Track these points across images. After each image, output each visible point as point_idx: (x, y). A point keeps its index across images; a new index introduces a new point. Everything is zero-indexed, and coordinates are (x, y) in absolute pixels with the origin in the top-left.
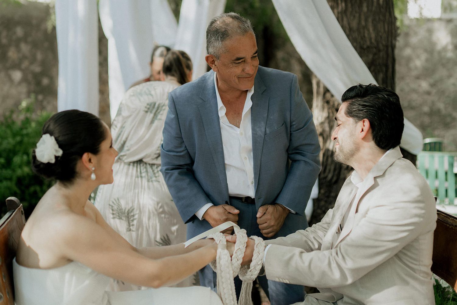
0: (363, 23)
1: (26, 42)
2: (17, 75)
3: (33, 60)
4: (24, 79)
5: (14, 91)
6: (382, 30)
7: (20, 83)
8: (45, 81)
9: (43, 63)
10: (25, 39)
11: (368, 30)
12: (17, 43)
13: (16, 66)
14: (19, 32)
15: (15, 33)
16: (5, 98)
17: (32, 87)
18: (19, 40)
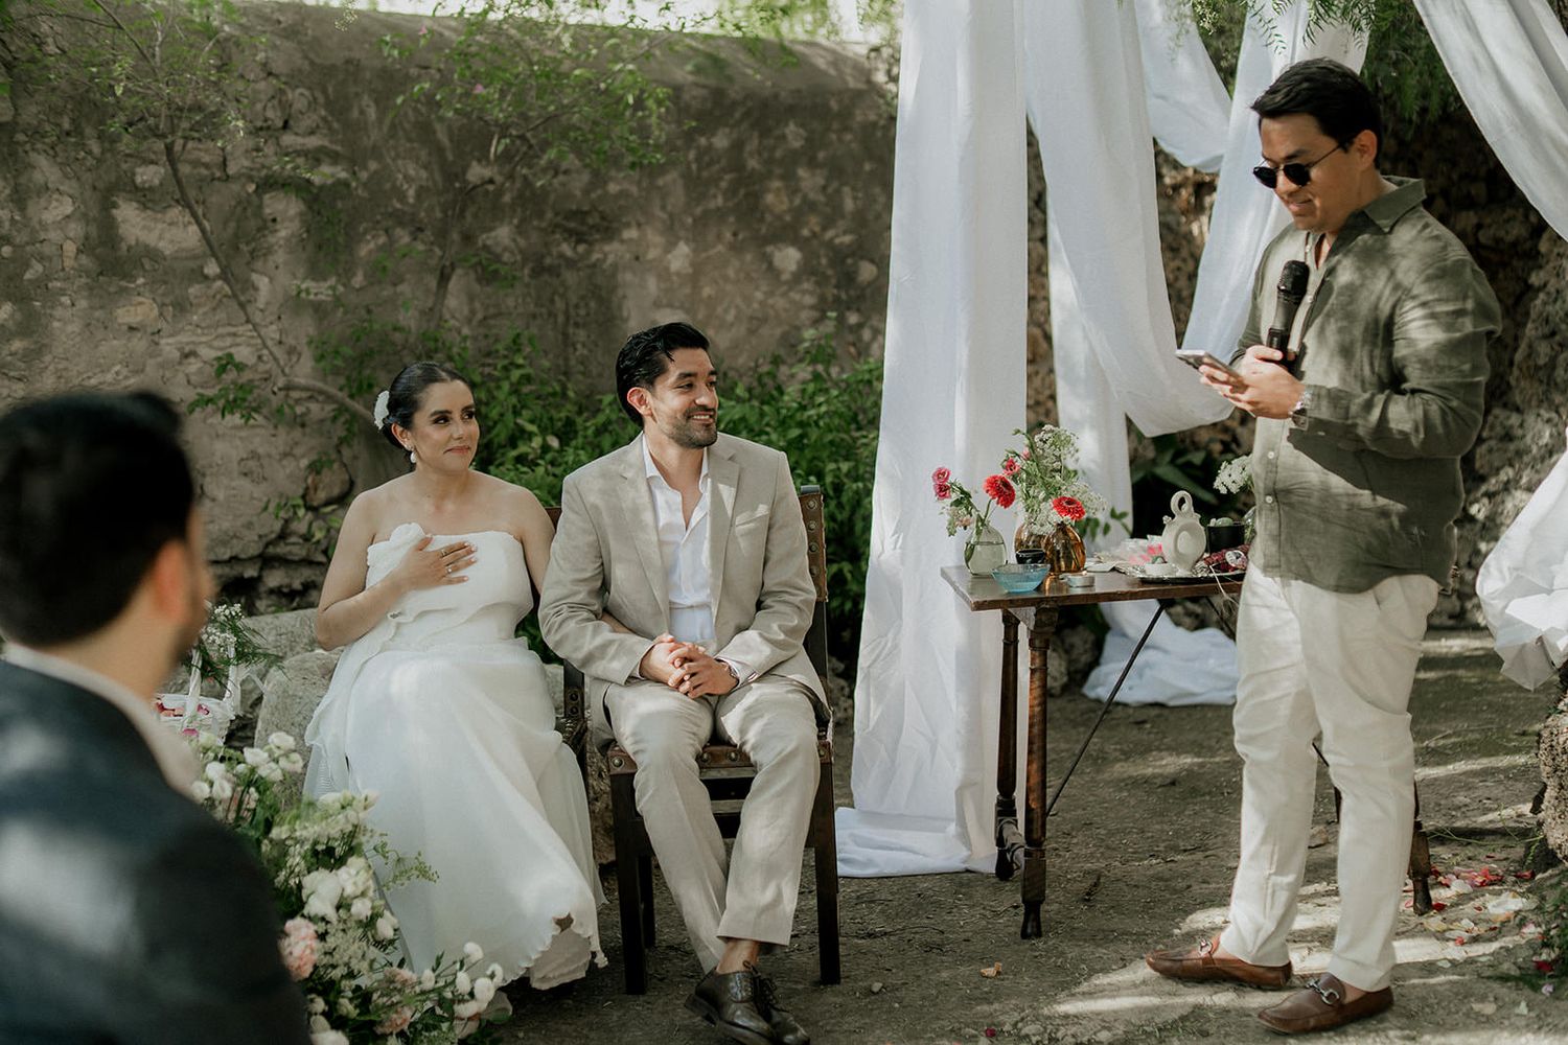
1: (812, 163)
2: (788, 258)
3: (832, 215)
4: (807, 270)
5: (780, 303)
7: (797, 278)
8: (867, 271)
9: (859, 221)
10: (807, 156)
12: (787, 166)
13: (786, 233)
14: (793, 135)
15: (784, 137)
16: (757, 322)
17: (831, 292)
18: (793, 159)
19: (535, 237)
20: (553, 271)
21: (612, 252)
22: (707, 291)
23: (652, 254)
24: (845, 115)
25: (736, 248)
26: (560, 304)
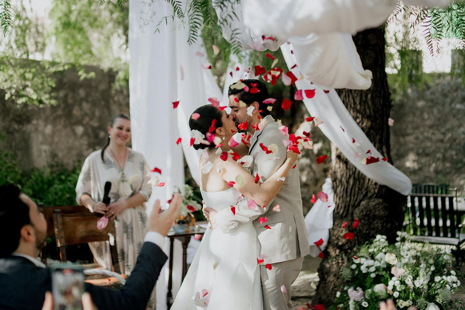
0: (364, 99)
1: (87, 101)
2: (80, 130)
3: (92, 117)
4: (85, 133)
5: (77, 143)
6: (379, 104)
7: (82, 136)
8: (102, 134)
9: (100, 119)
10: (86, 99)
11: (368, 104)
12: (80, 102)
13: (79, 122)
14: (82, 93)
15: (78, 94)
16: (70, 149)
17: (92, 140)
18: (81, 100)
19: (7, 123)
20: (12, 133)
21: (28, 128)
22: (56, 139)
23: (41, 128)
24: (97, 87)
25: (65, 127)
26: (13, 144)
